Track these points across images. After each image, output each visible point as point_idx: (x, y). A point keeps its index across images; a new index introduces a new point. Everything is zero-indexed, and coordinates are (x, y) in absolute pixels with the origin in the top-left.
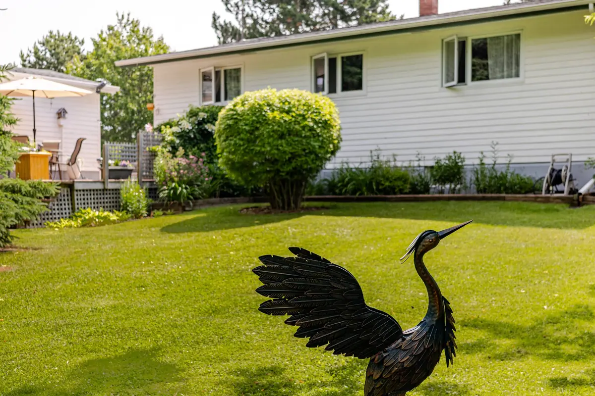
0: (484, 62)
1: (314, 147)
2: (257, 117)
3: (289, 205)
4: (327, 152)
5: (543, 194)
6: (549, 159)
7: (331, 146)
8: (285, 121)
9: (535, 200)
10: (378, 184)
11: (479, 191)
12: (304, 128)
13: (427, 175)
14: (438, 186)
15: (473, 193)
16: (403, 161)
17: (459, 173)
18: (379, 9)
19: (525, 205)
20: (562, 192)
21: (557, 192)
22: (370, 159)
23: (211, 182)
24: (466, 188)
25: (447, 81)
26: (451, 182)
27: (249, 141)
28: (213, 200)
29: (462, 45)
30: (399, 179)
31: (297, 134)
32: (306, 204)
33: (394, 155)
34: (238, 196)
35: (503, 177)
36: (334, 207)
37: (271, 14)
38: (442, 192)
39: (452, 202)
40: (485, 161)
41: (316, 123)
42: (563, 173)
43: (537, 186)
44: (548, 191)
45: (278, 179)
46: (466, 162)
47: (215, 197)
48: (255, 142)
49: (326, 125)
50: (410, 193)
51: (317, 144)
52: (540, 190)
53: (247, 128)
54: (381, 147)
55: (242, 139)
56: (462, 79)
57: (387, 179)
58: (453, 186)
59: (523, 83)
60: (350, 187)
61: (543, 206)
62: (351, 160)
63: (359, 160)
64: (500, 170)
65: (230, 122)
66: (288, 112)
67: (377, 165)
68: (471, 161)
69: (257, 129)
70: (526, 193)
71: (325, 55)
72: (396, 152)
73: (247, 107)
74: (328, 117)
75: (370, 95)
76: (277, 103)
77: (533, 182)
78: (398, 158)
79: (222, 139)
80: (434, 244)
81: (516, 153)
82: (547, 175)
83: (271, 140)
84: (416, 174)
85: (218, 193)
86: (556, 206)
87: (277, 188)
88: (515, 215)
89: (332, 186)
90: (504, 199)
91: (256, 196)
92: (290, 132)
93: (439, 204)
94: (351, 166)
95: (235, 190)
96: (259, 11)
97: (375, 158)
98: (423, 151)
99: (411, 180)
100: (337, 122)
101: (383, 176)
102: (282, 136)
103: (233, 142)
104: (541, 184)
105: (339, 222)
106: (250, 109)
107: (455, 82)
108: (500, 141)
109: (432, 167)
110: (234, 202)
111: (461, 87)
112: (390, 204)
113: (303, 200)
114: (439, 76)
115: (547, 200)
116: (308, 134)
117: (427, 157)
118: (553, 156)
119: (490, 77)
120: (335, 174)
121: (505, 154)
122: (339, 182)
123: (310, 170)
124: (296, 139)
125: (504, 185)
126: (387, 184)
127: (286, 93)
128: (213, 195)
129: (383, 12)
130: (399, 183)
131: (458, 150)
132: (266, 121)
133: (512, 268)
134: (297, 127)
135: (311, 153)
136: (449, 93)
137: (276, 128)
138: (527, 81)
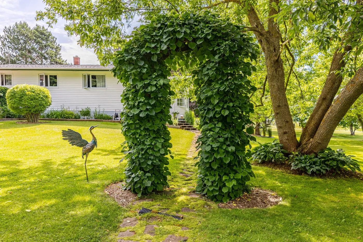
0: (95, 80)
1: (43, 103)
2: (22, 93)
3: (34, 121)
4: (47, 105)
5: (113, 120)
6: (115, 111)
7: (49, 103)
8: (33, 95)
9: (111, 121)
10: (64, 115)
11: (95, 119)
12: (39, 97)
13: (79, 114)
14: (83, 117)
15: (93, 119)
16: (72, 109)
17: (89, 113)
18: (58, 57)
19: (108, 123)
20: (118, 120)
21: (117, 120)
22: (61, 108)
23: (3, 113)
24: (91, 117)
25: (84, 87)
26: (87, 116)
27: (19, 100)
28: (4, 119)
29: (89, 76)
30: (71, 114)
31: (37, 99)
32: (40, 121)
33: (69, 107)
34: (13, 118)
35: (102, 115)
36: (50, 122)
37: (16, 53)
38: (84, 119)
39: (87, 122)
40: (97, 110)
41: (43, 96)
42: (118, 115)
43: (112, 118)
44: (114, 119)
45: (30, 113)
46: (91, 110)
47: (4, 118)
48: (22, 101)
49: (47, 97)
50: (74, 118)
51: (44, 103)
52: (112, 119)
53: (19, 96)
54: (64, 104)
55: (17, 100)
56: (89, 86)
57: (67, 114)
58: (87, 117)
59: (106, 89)
60: (55, 116)
61: (113, 123)
62: (54, 108)
63: (57, 108)
64: (101, 113)
65: (12, 94)
66: (33, 92)
67: (63, 109)
68: (92, 110)
69: (23, 97)
70: (109, 119)
71: (44, 74)
72: (69, 106)
73: (18, 90)
74: (47, 95)
75: (59, 88)
76: (29, 89)
77: (110, 116)
78: (70, 108)
79: (9, 99)
80: (93, 128)
81: (105, 108)
82: (114, 115)
83: (28, 100)
84: (76, 113)
85: (5, 117)
86: (117, 123)
87: (30, 116)
88: (106, 126)
89: (48, 116)
90: (102, 121)
91: (20, 118)
92: (35, 98)
93: (84, 122)
94: (54, 110)
95: (12, 116)
96: (11, 51)
97: (62, 107)
98: (78, 106)
99: (74, 114)
100: (50, 96)
101: (66, 113)
102: (32, 100)
103: (13, 100)
104: (113, 117)
105: (53, 127)
106: (20, 90)
107: (87, 87)
108: (101, 105)
109: (81, 111)
110: (12, 120)
111: (89, 88)
112: (69, 122)
113: (39, 120)
114: (82, 85)
115: (114, 122)
116: (41, 99)
117: (79, 108)
118: (116, 110)
119: (97, 86)
120: (49, 112)
121: (102, 108)
122: (51, 114)
123: (41, 110)
124: (36, 101)
125: (102, 117)
126: (67, 115)
127: (32, 86)
128: (4, 117)
129: (59, 58)
130: (71, 115)
131: (89, 107)
132: (25, 95)
133: (105, 139)
134: (37, 97)
135: (42, 105)
136: (85, 90)
137: (29, 97)
138: (108, 89)
